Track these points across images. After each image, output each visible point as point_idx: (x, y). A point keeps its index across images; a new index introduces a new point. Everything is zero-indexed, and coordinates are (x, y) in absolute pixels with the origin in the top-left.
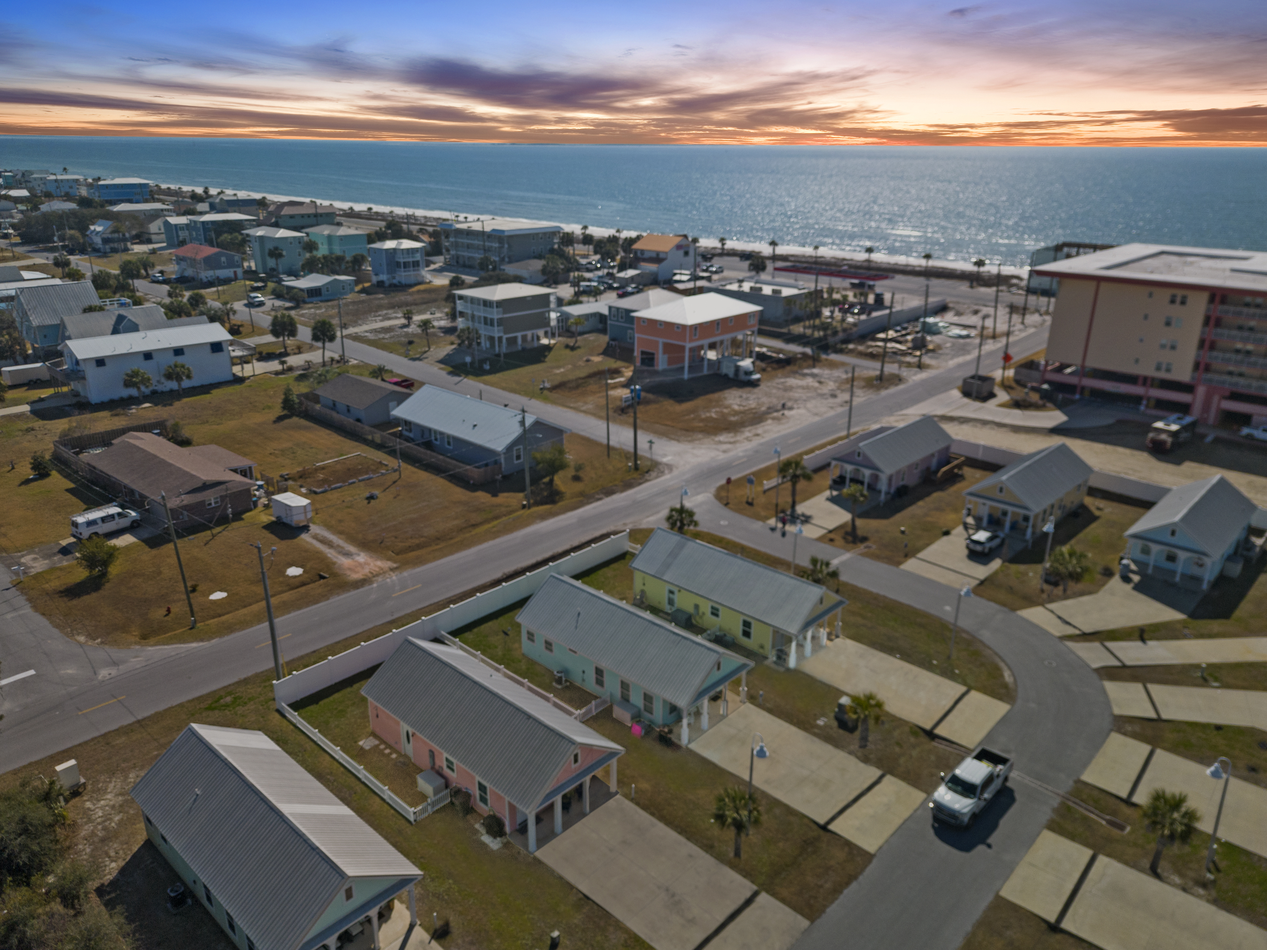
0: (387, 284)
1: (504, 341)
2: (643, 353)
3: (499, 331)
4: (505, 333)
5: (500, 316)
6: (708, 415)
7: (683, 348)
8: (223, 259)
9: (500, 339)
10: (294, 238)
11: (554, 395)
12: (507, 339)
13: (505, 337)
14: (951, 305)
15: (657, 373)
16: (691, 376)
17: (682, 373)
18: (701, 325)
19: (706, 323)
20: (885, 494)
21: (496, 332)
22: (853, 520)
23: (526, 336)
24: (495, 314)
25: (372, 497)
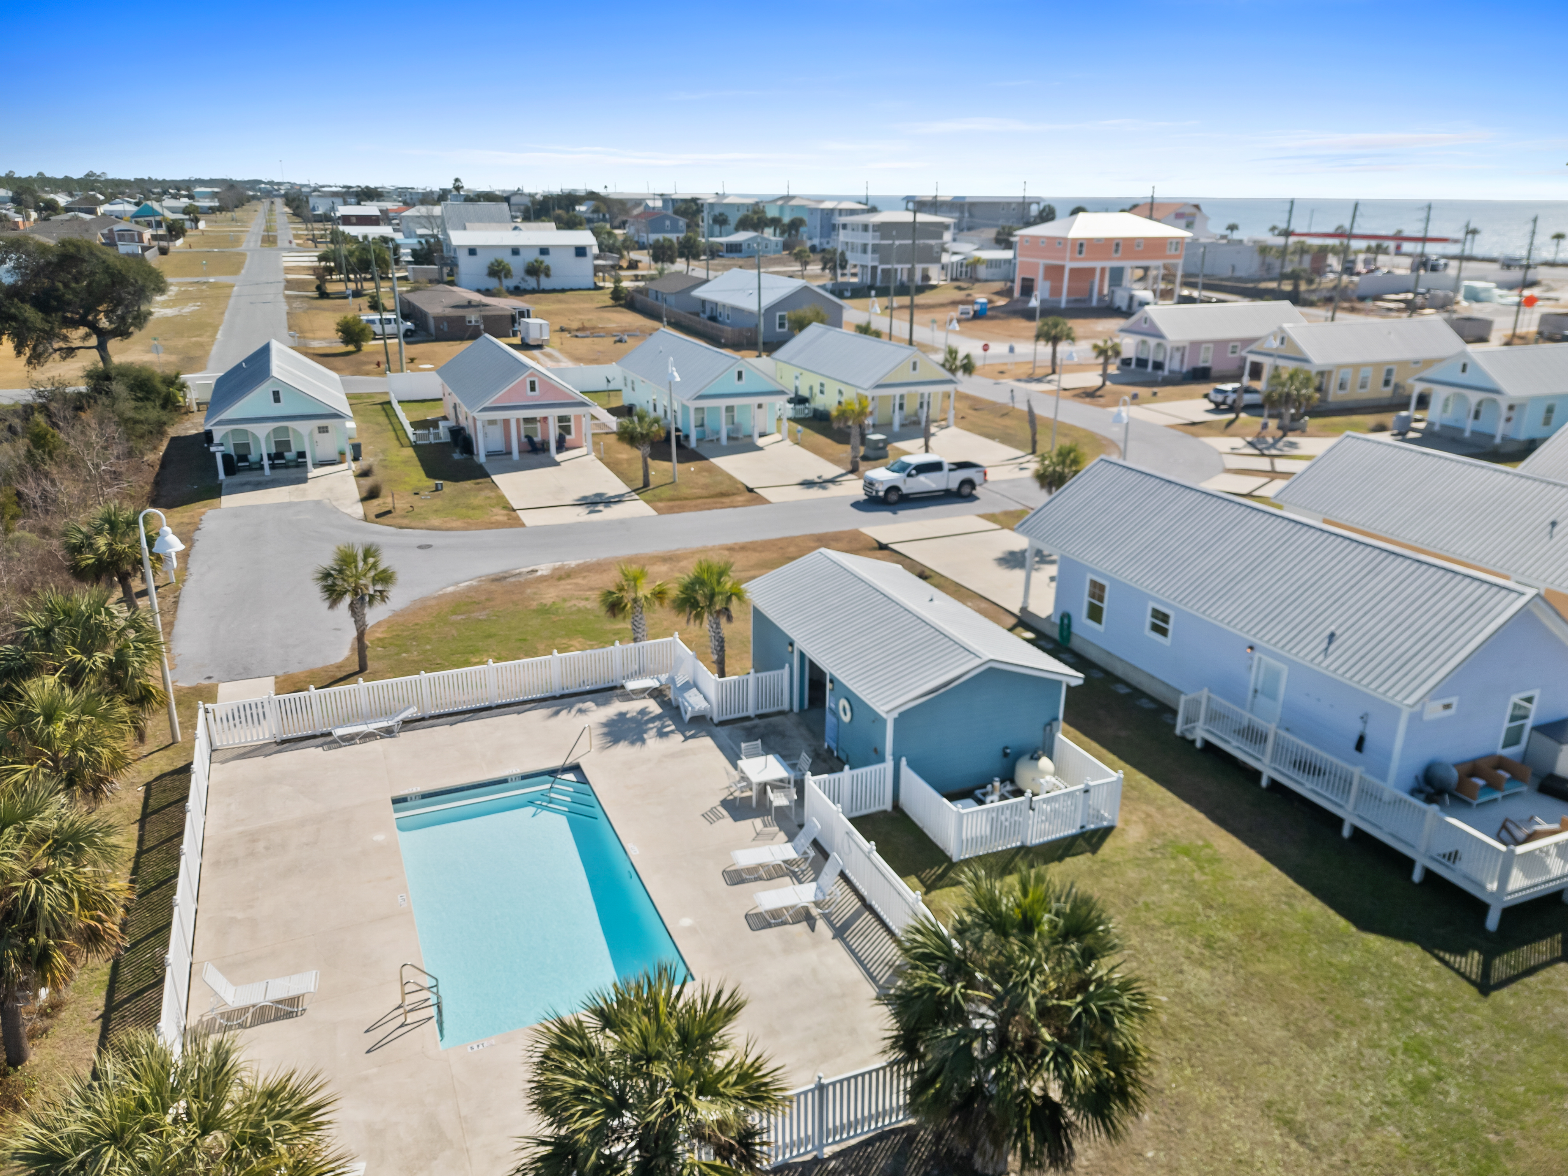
1: (879, 271)
2: (1024, 280)
3: (873, 260)
4: (881, 262)
5: (877, 242)
7: (1062, 268)
8: (668, 223)
9: (874, 268)
10: (741, 204)
12: (883, 270)
13: (880, 267)
16: (1071, 305)
17: (1060, 302)
18: (1090, 240)
19: (1099, 240)
20: (1171, 372)
21: (870, 260)
22: (1104, 384)
23: (911, 272)
24: (870, 239)
25: (620, 341)
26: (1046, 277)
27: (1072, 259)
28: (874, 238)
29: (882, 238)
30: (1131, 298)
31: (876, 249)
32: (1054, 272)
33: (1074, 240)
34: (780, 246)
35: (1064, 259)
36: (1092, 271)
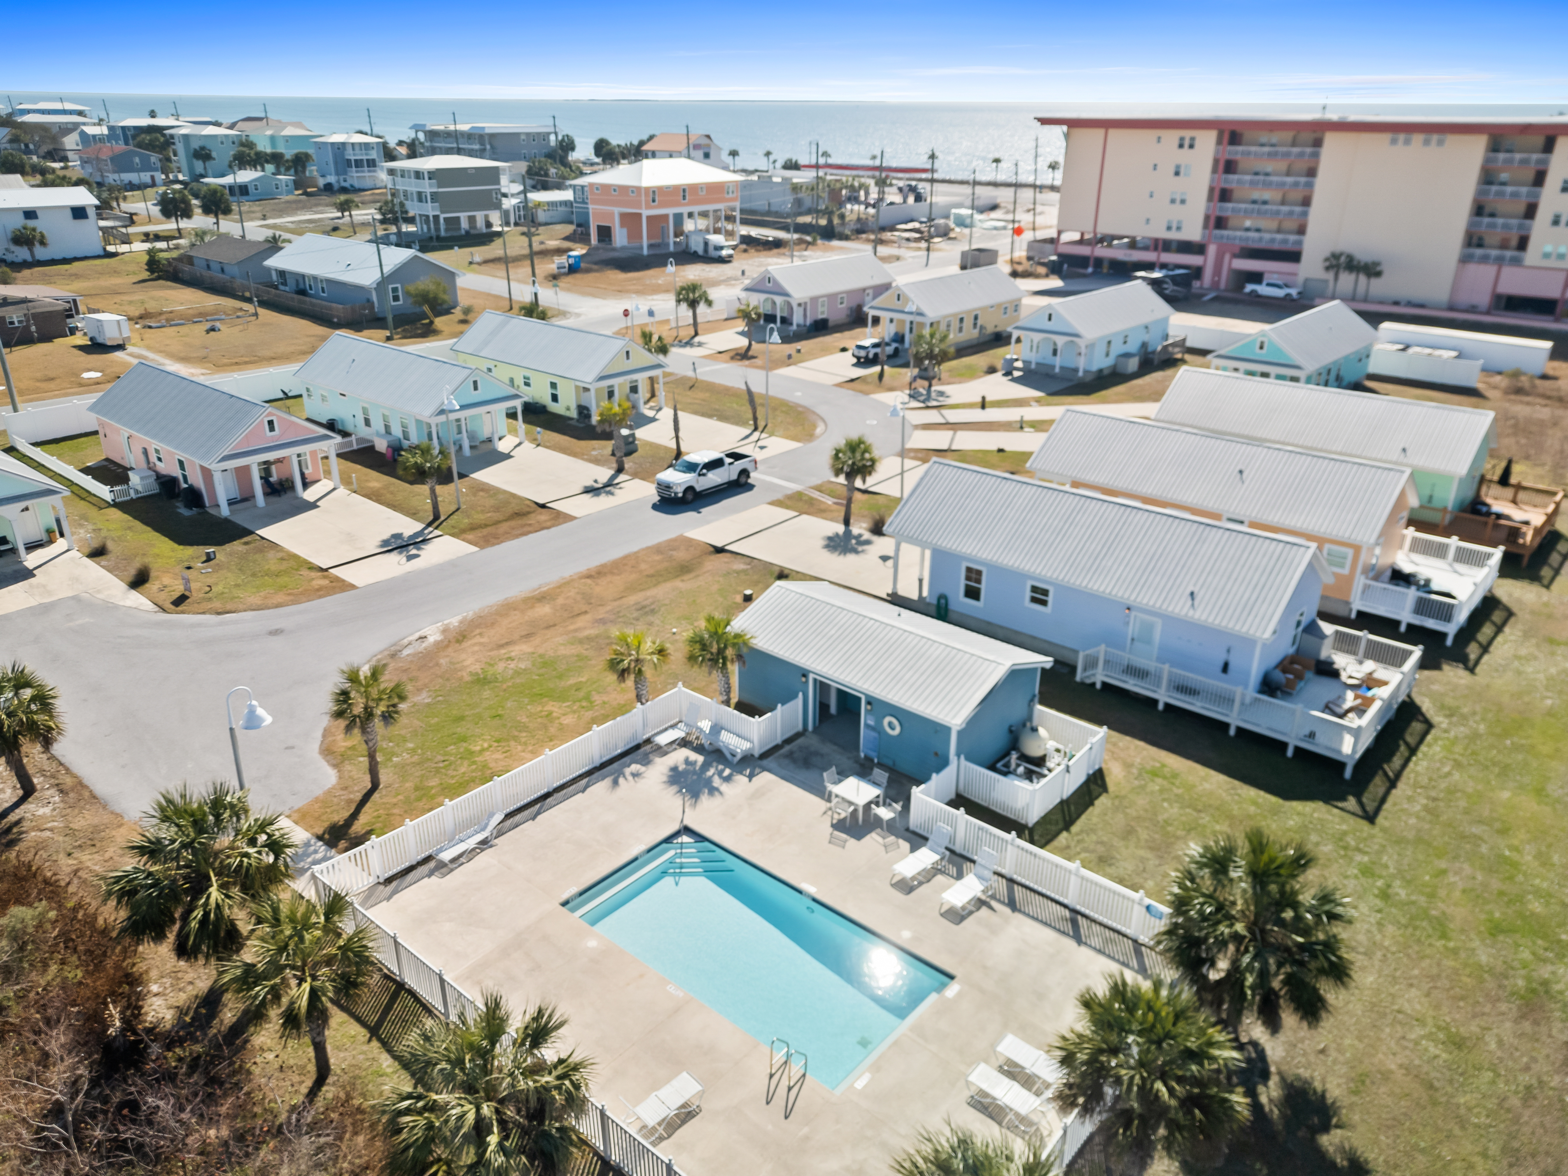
0: (336, 186)
1: (442, 221)
2: (600, 227)
3: (433, 208)
4: (442, 212)
5: (434, 190)
6: (654, 281)
7: (640, 215)
8: (137, 160)
9: (436, 218)
10: (226, 136)
11: (484, 268)
12: (445, 219)
13: (442, 217)
14: (1002, 205)
15: (614, 249)
16: (652, 252)
17: (641, 248)
18: (660, 189)
19: (668, 187)
20: (798, 325)
21: (430, 209)
22: (750, 345)
23: (472, 219)
24: (427, 187)
25: (213, 329)
26: (622, 225)
27: (648, 207)
28: (431, 186)
29: (439, 187)
30: (706, 244)
31: (435, 197)
32: (631, 220)
33: (647, 189)
34: (291, 185)
35: (641, 208)
36: (665, 217)
